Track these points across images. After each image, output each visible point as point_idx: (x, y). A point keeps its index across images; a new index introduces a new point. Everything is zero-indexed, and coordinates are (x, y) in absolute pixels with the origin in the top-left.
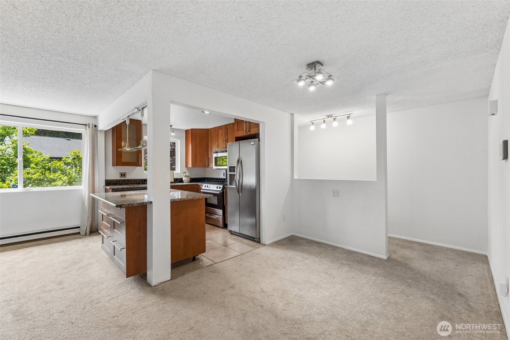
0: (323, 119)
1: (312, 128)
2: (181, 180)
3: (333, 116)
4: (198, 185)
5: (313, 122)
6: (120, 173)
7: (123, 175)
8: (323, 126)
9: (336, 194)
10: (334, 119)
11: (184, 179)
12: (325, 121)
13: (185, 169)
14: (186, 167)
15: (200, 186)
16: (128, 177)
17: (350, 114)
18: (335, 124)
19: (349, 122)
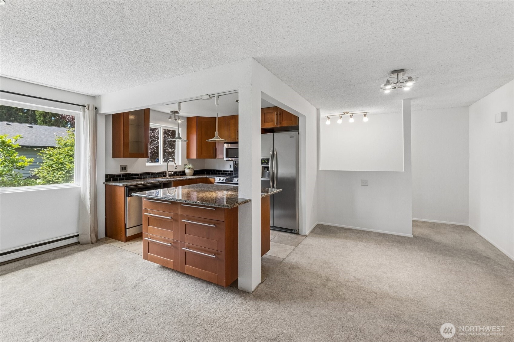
0: (340, 115)
1: (328, 122)
2: (183, 173)
3: (349, 113)
4: (207, 178)
5: (328, 117)
6: (120, 166)
7: (124, 168)
8: (340, 121)
9: (364, 183)
10: (351, 116)
11: (187, 171)
12: (341, 117)
13: (186, 161)
14: (187, 158)
15: (209, 179)
16: (130, 171)
17: (366, 113)
18: (352, 120)
19: (366, 119)
